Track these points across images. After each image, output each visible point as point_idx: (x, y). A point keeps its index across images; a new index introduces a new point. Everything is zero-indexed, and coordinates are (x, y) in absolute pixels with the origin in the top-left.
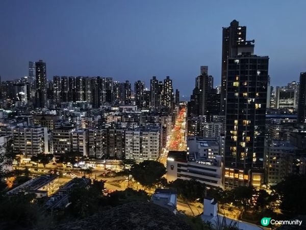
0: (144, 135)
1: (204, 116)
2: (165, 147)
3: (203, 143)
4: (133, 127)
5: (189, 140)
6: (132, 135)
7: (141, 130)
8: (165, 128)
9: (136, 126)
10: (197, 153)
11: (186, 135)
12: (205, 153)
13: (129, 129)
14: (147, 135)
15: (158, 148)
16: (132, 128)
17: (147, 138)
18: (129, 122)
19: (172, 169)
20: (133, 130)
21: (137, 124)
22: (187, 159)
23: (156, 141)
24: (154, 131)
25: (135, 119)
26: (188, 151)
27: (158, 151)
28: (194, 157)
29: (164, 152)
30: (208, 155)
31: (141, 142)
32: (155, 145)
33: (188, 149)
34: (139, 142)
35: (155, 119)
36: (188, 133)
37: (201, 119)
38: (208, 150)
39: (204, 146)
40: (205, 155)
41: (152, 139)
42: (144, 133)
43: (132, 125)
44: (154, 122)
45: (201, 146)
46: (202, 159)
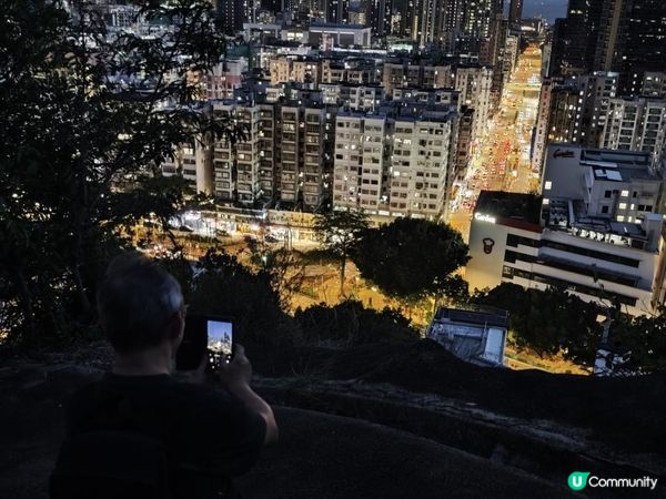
0: (400, 130)
1: (610, 74)
2: (461, 178)
3: (604, 169)
4: (361, 103)
5: (555, 155)
6: (358, 130)
7: (389, 115)
8: (468, 112)
9: (369, 102)
10: (578, 204)
11: (540, 140)
12: (609, 202)
13: (348, 112)
14: (409, 131)
15: (442, 178)
16: (355, 105)
17: (406, 142)
18: (347, 85)
19: (488, 249)
20: (362, 112)
21: (373, 93)
22: (543, 221)
23: (437, 154)
24: (434, 120)
25: (365, 76)
26: (545, 193)
27: (440, 191)
28: (567, 214)
29: (460, 193)
30: (616, 211)
31: (386, 156)
32: (435, 170)
33: (548, 185)
34: (379, 156)
35: (433, 78)
36: (549, 131)
37: (601, 83)
38: (617, 193)
39: (606, 179)
40: (605, 209)
41: (427, 149)
42: (398, 124)
43: (356, 96)
44: (432, 90)
45: (596, 178)
46: (594, 221)
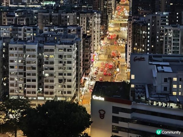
0: (47, 50)
1: (164, 13)
2: (87, 75)
3: (162, 66)
4: (25, 35)
5: (135, 60)
6: (22, 52)
7: (40, 42)
9: (29, 34)
10: (150, 86)
11: (129, 51)
12: (167, 85)
13: (16, 40)
14: (52, 50)
15: (74, 75)
16: (21, 37)
17: (51, 56)
18: (16, 26)
19: (102, 116)
20: (25, 41)
21: (32, 30)
22: (131, 98)
23: (70, 62)
24: (66, 44)
25: (27, 20)
26: (132, 81)
27: (73, 83)
28: (145, 92)
29: (87, 83)
30: (171, 90)
31: (40, 65)
32: (69, 71)
33: (133, 77)
34: (35, 65)
35: (67, 20)
36: (133, 46)
37: (159, 18)
38: (171, 79)
39: (163, 71)
40: (165, 89)
41: (63, 60)
42: (46, 47)
43: (22, 32)
44: (66, 26)
45: (158, 71)
46: (160, 96)
